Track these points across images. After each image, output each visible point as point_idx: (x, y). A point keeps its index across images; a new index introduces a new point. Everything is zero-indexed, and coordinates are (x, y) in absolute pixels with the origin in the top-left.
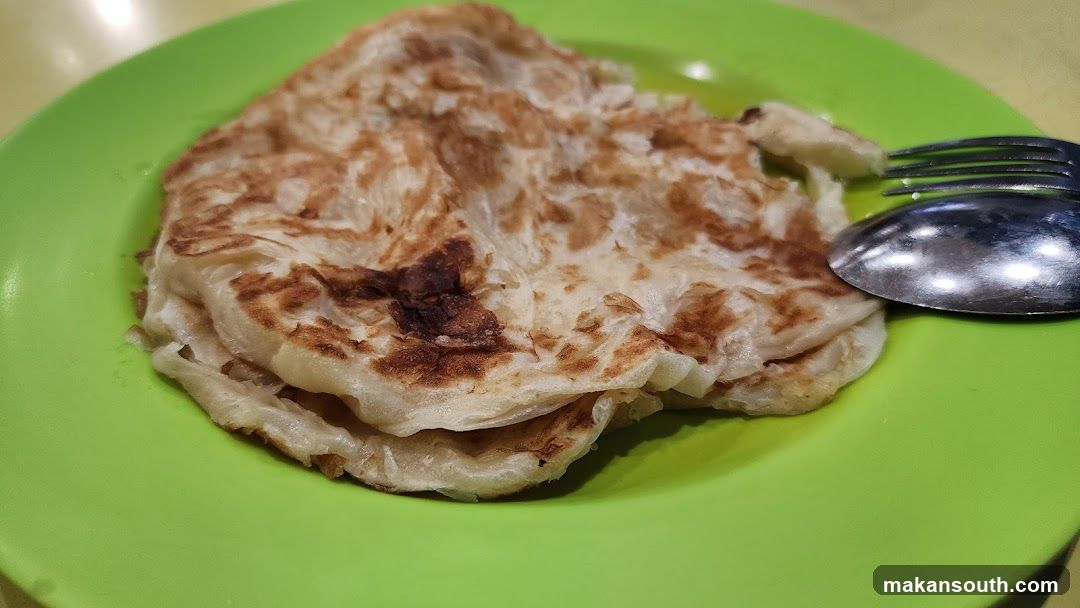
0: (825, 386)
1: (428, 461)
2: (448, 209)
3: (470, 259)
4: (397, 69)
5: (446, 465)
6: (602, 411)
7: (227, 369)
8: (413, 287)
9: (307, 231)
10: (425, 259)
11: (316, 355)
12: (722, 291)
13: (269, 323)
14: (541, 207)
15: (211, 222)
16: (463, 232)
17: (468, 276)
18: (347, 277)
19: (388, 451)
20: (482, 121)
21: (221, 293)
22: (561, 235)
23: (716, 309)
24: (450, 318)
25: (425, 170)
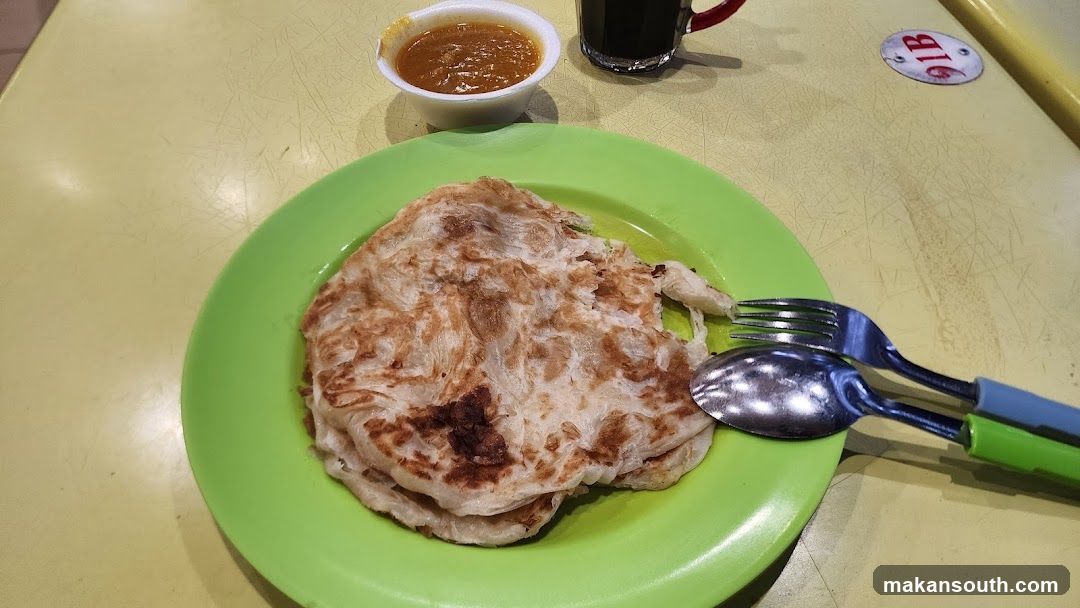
0: (672, 477)
1: (472, 528)
2: (476, 363)
3: (489, 400)
4: (440, 246)
5: (482, 532)
6: (557, 501)
7: (365, 474)
8: (459, 415)
9: (399, 381)
10: (464, 398)
11: (416, 477)
12: (625, 416)
13: (389, 454)
14: (528, 348)
15: (343, 376)
16: (486, 381)
17: (489, 411)
18: (424, 414)
19: (453, 524)
20: (494, 285)
21: (360, 432)
22: (540, 368)
23: (621, 429)
24: (480, 442)
25: (462, 333)
